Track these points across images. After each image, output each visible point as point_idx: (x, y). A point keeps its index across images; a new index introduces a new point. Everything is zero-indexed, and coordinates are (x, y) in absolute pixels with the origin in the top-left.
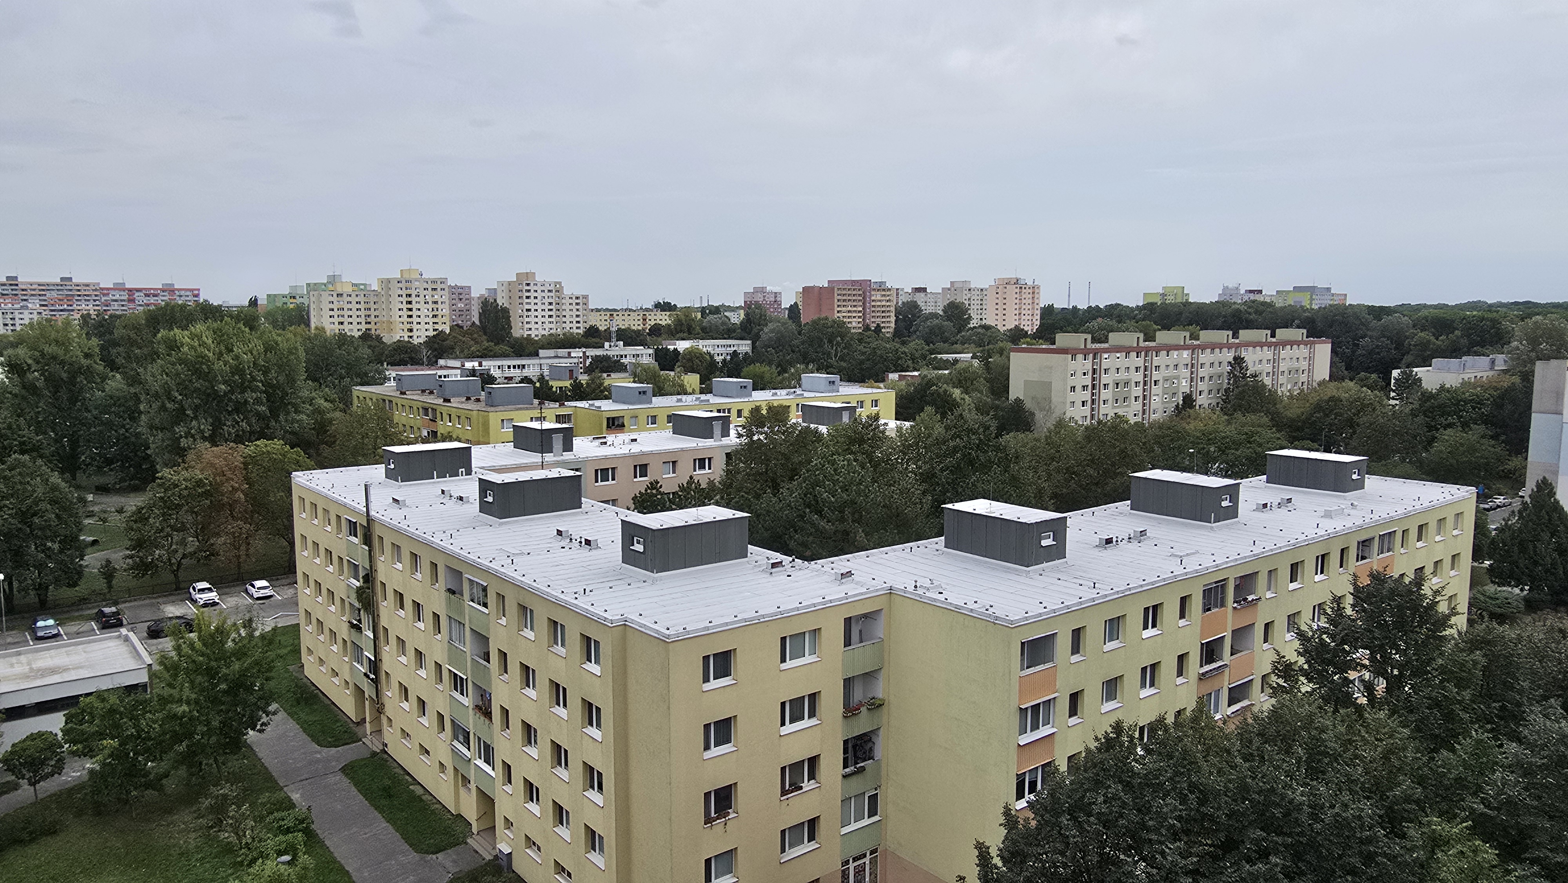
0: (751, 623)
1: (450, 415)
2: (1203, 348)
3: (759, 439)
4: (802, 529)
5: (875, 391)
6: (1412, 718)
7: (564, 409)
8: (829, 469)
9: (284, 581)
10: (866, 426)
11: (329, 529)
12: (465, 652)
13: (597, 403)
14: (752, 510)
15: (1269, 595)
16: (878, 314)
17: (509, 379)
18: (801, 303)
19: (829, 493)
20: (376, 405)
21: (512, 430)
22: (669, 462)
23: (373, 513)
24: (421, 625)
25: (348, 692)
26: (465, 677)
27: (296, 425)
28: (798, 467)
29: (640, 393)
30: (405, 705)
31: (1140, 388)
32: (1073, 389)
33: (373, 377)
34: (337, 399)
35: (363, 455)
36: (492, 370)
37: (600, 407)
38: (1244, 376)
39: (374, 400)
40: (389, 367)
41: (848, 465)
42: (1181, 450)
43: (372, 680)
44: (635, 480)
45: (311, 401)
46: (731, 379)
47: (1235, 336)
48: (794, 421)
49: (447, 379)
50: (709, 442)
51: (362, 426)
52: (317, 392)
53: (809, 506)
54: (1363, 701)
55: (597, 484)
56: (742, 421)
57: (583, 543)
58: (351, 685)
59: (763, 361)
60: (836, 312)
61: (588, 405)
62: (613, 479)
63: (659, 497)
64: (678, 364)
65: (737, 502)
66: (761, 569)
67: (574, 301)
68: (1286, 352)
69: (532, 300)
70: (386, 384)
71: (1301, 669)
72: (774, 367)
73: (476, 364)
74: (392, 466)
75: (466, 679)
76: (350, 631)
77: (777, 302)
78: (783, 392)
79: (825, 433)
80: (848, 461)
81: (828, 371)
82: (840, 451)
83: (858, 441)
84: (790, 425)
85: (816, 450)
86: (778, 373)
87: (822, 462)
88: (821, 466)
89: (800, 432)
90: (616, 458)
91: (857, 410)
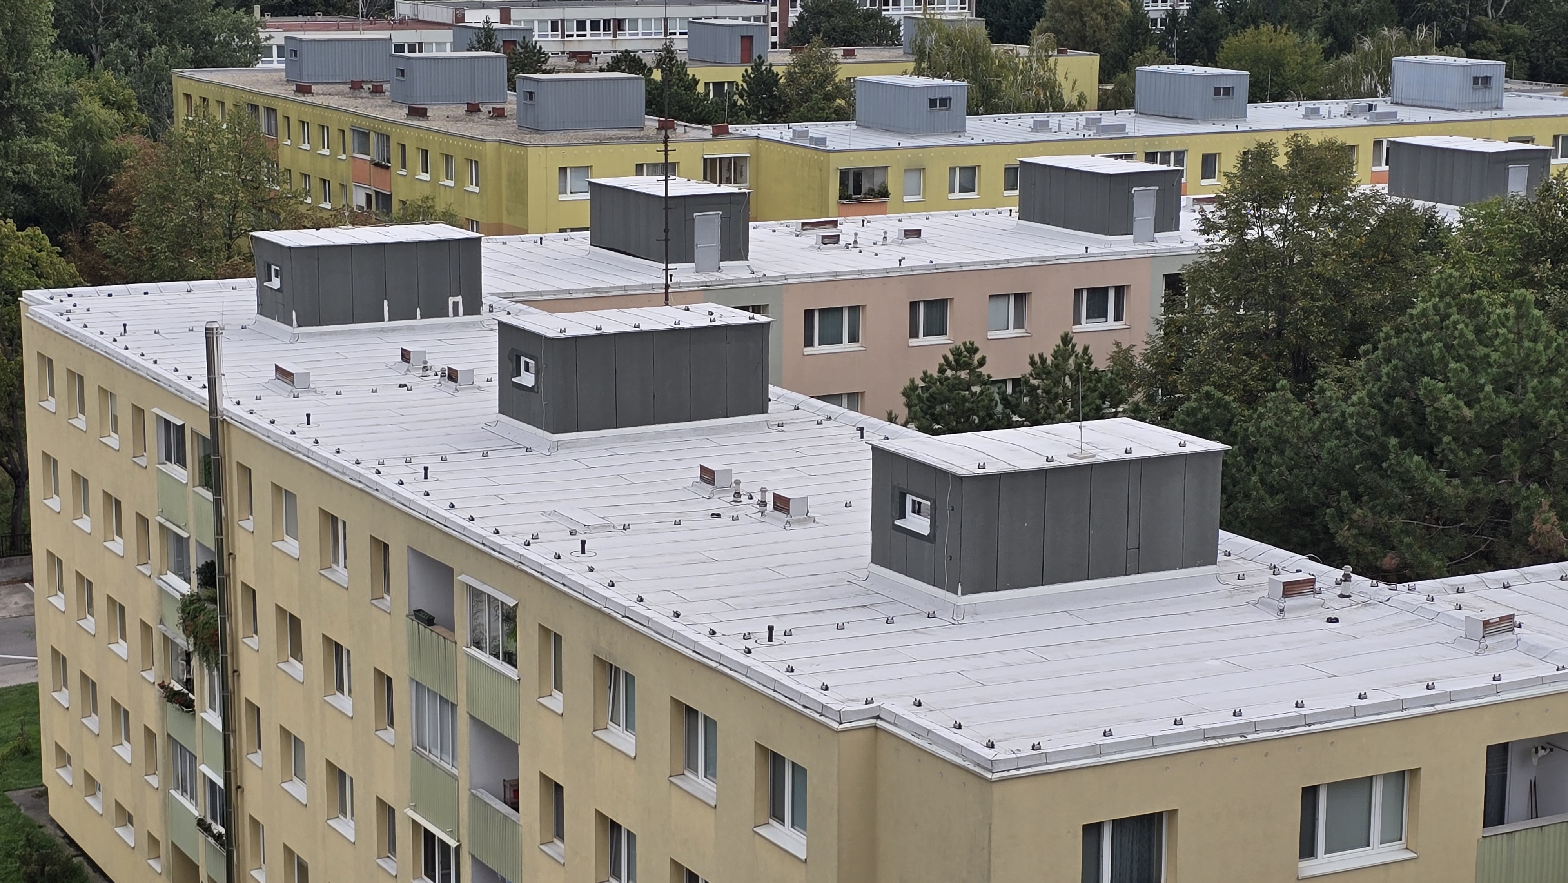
0: (1220, 741)
1: (425, 153)
3: (1263, 238)
4: (1375, 493)
7: (726, 143)
8: (1464, 327)
9: (1, 574)
11: (113, 441)
12: (455, 778)
13: (816, 129)
14: (1235, 435)
17: (582, 58)
19: (1458, 396)
20: (236, 120)
21: (587, 196)
22: (1008, 295)
23: (225, 404)
24: (344, 702)
25: (156, 866)
26: (453, 844)
27: (31, 167)
28: (1370, 320)
29: (933, 103)
33: (227, 44)
34: (135, 102)
35: (202, 253)
36: (536, 33)
37: (823, 141)
39: (229, 105)
40: (268, 18)
41: (1519, 317)
43: (218, 837)
44: (913, 342)
45: (68, 102)
46: (1188, 69)
48: (1365, 188)
49: (417, 54)
50: (1119, 244)
51: (198, 173)
52: (83, 81)
53: (1396, 428)
55: (808, 350)
56: (1215, 185)
57: (770, 506)
58: (165, 850)
59: (1284, 18)
61: (790, 133)
62: (853, 339)
63: (976, 389)
64: (1040, 24)
65: (1191, 413)
66: (1255, 597)
70: (260, 66)
72: (1312, 35)
73: (494, 15)
74: (276, 283)
75: (458, 848)
76: (163, 710)
78: (1339, 107)
79: (1456, 224)
80: (1520, 304)
81: (1472, 47)
82: (1498, 276)
83: (1552, 248)
84: (1355, 198)
85: (1424, 273)
86: (1324, 50)
87: (1442, 306)
88: (1437, 318)
89: (1382, 220)
90: (862, 280)
91: (1553, 161)
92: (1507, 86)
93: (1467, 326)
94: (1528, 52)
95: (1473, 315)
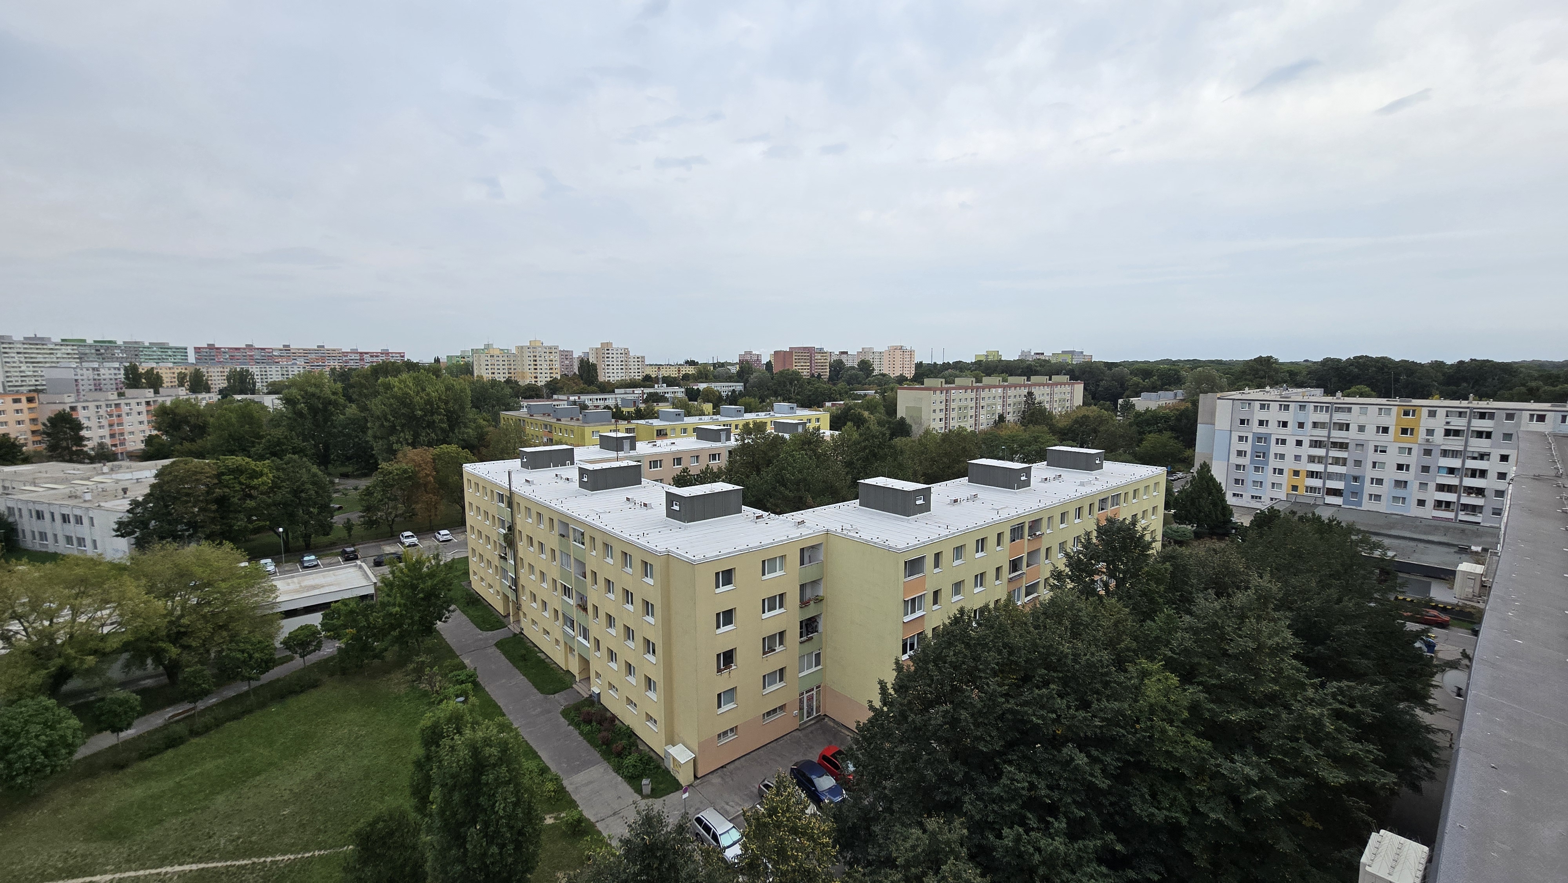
0: (744, 552)
1: (561, 429)
2: (1010, 387)
3: (748, 443)
5: (818, 413)
6: (1131, 602)
7: (630, 425)
8: (791, 460)
9: (459, 531)
10: (813, 434)
11: (486, 498)
12: (571, 573)
13: (650, 421)
14: (745, 485)
15: (1048, 531)
16: (819, 367)
17: (597, 407)
18: (773, 361)
19: (790, 475)
20: (515, 423)
21: (599, 438)
22: (694, 456)
23: (513, 489)
24: (543, 556)
25: (499, 597)
26: (571, 588)
27: (466, 436)
28: (772, 459)
29: (676, 415)
30: (534, 605)
31: (974, 410)
32: (934, 411)
33: (513, 406)
34: (491, 420)
36: (586, 401)
37: (652, 424)
38: (1034, 404)
39: (514, 420)
40: (523, 400)
41: (802, 457)
42: (997, 446)
43: (514, 590)
44: (674, 468)
45: (475, 421)
46: (731, 407)
47: (1029, 380)
48: (769, 431)
49: (559, 407)
50: (718, 444)
51: (506, 436)
52: (478, 415)
53: (778, 482)
54: (1103, 593)
55: (650, 470)
56: (738, 431)
57: (643, 506)
58: (501, 594)
59: (751, 395)
60: (793, 366)
61: (645, 422)
62: (661, 467)
63: (688, 478)
64: (700, 397)
65: (735, 481)
66: (750, 520)
67: (636, 360)
68: (1057, 389)
69: (610, 359)
70: (521, 410)
71: (1067, 575)
72: (757, 399)
73: (577, 398)
74: (525, 460)
76: (499, 561)
77: (758, 360)
78: (763, 414)
79: (788, 438)
82: (797, 449)
84: (767, 433)
85: (782, 449)
86: (759, 402)
87: (786, 456)
88: (785, 458)
89: (773, 438)
90: (661, 454)
91: (806, 425)
92: (797, 409)
95: (793, 457)
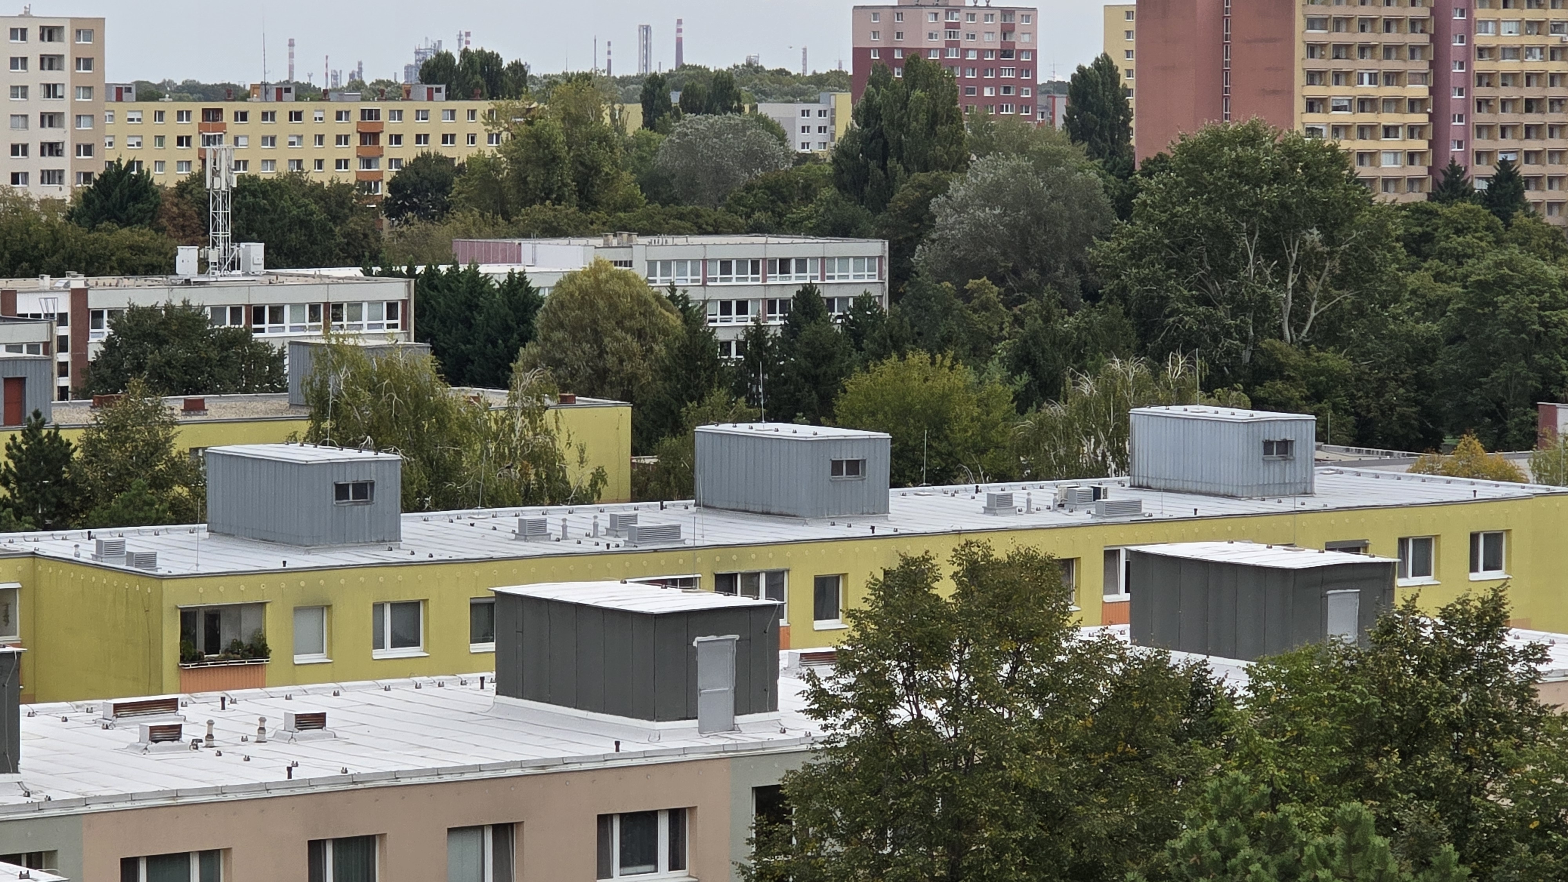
3: (919, 722)
5: (1486, 489)
10: (1441, 660)
13: (138, 539)
16: (1508, 118)
18: (1131, 63)
22: (483, 828)
29: (342, 490)
37: (150, 559)
41: (1351, 849)
46: (785, 430)
48: (1088, 633)
50: (674, 736)
56: (836, 631)
59: (947, 340)
60: (1300, 105)
61: (92, 547)
64: (526, 352)
72: (996, 370)
77: (1015, 55)
78: (1043, 493)
79: (1241, 692)
80: (1352, 827)
81: (1260, 392)
82: (1313, 779)
83: (1402, 731)
84: (1073, 651)
85: (1194, 777)
86: (1017, 396)
87: (1223, 833)
88: (1216, 854)
89: (1121, 686)
91: (1400, 582)
92: (1320, 455)
93: (1265, 866)
94: (1352, 397)
95: (1276, 846)
